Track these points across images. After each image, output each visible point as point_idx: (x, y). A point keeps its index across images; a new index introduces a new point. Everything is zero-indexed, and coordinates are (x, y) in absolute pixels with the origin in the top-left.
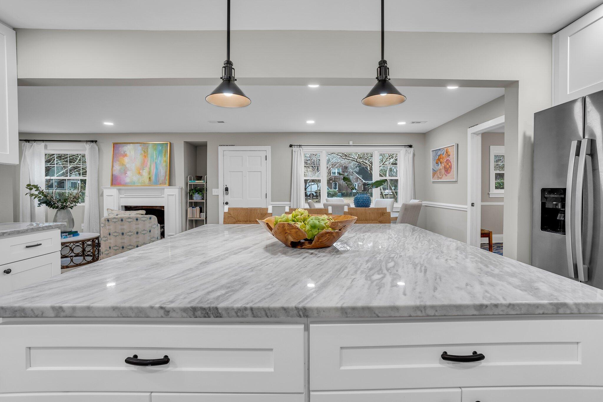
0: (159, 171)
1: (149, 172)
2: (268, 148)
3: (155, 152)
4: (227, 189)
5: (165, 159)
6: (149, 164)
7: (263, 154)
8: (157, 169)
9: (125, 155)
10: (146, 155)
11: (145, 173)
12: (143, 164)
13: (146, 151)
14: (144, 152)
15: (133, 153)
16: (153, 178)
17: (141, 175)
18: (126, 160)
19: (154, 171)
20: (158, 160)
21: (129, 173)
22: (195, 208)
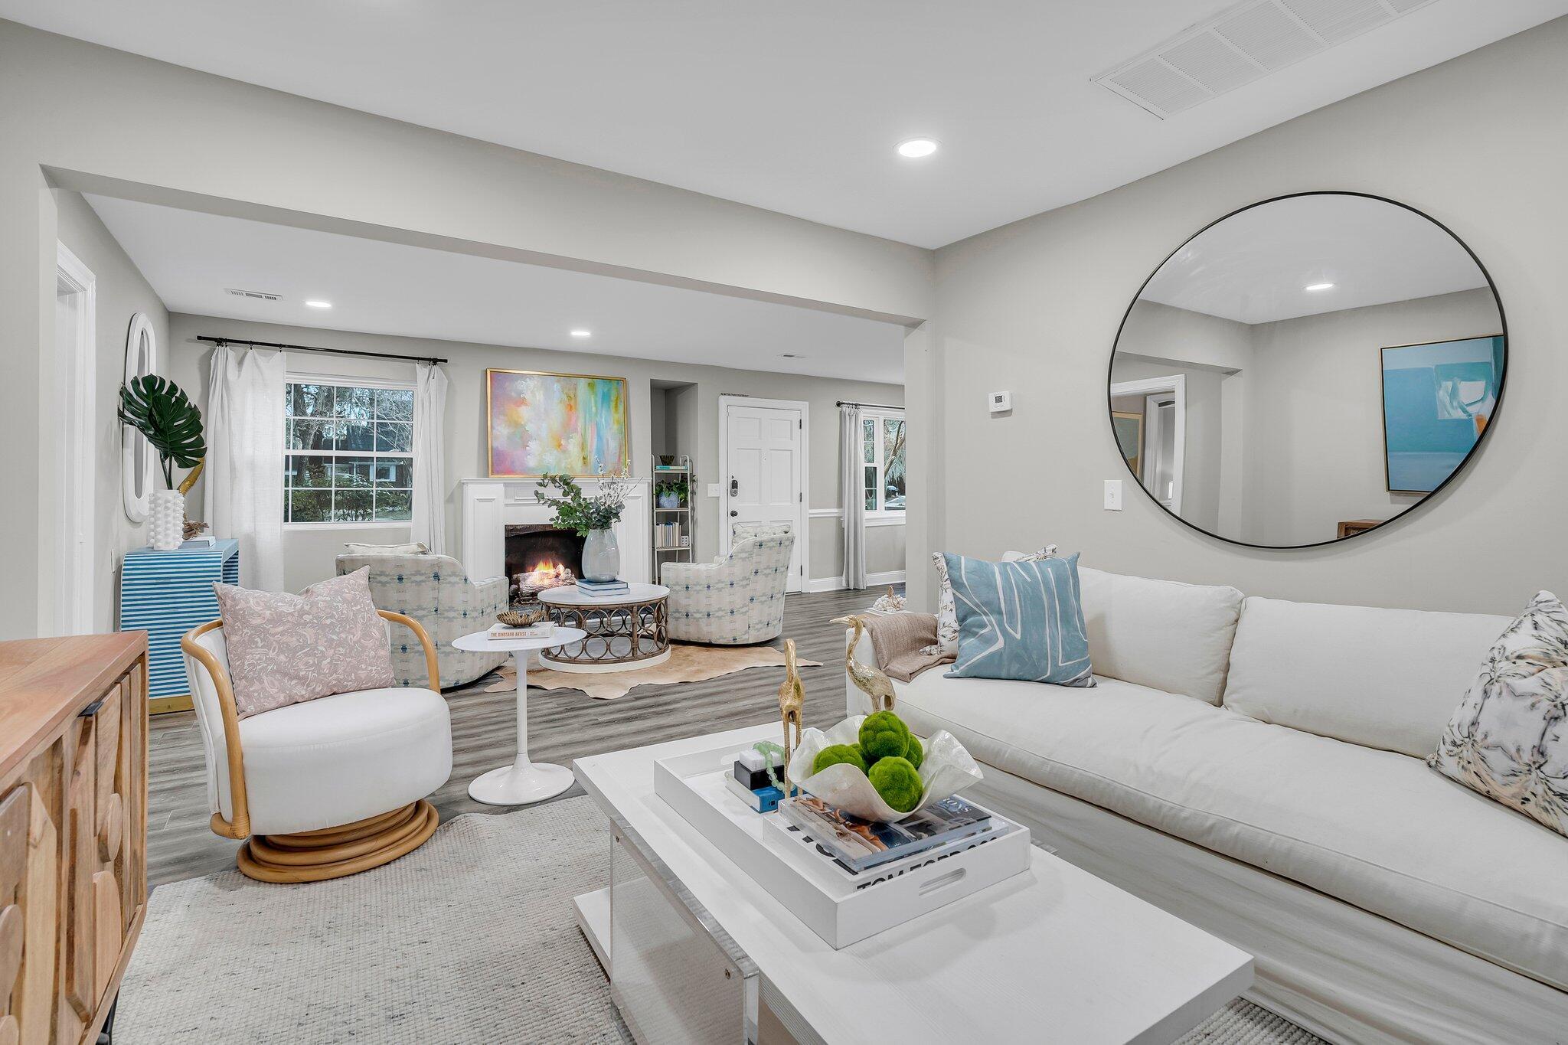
0: (605, 441)
1: (583, 444)
2: (804, 405)
3: (593, 399)
4: (735, 485)
5: (616, 416)
6: (580, 425)
7: (795, 417)
8: (599, 437)
9: (522, 402)
10: (572, 403)
11: (573, 446)
12: (568, 428)
13: (572, 396)
14: (569, 397)
15: (540, 396)
16: (593, 458)
17: (564, 451)
18: (524, 413)
19: (592, 443)
20: (601, 417)
21: (533, 446)
22: (672, 524)
